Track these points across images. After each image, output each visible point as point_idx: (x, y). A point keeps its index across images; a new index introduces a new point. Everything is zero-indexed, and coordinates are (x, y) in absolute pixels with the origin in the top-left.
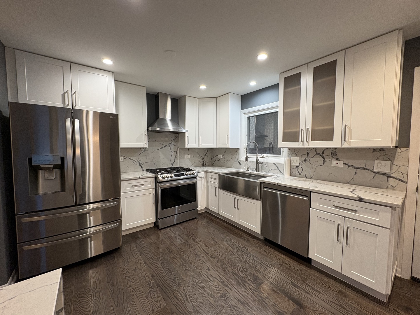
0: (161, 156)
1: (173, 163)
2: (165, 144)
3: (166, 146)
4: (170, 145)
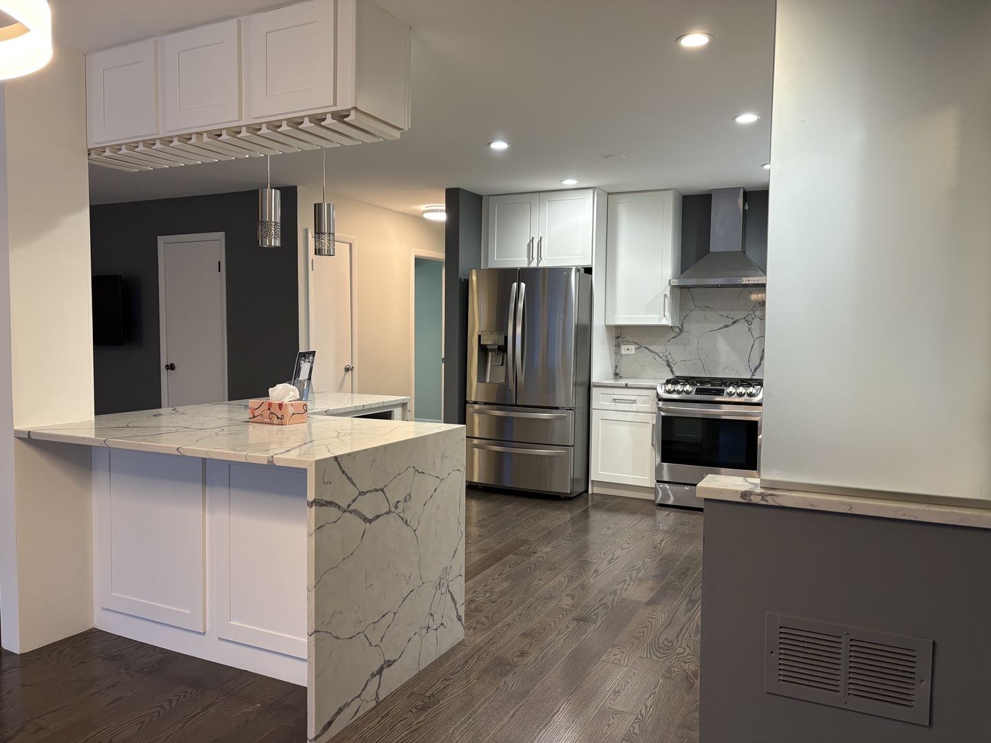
0: (723, 346)
1: (756, 368)
2: (737, 315)
3: (737, 321)
4: (750, 318)
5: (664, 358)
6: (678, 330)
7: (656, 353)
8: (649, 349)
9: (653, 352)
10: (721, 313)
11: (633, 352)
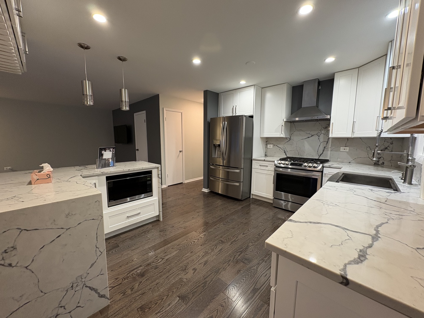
0: (307, 145)
1: (321, 154)
2: (313, 133)
3: (313, 135)
4: (319, 134)
5: (283, 150)
6: (289, 139)
7: (280, 148)
8: (278, 146)
9: (279, 147)
10: (307, 132)
11: (272, 147)
